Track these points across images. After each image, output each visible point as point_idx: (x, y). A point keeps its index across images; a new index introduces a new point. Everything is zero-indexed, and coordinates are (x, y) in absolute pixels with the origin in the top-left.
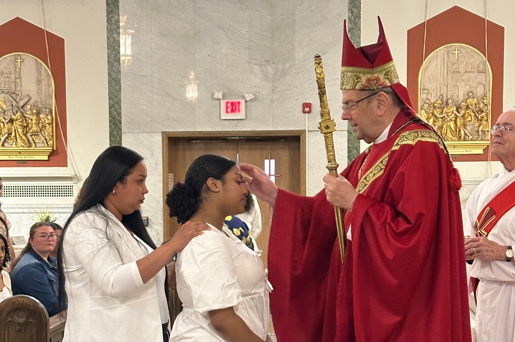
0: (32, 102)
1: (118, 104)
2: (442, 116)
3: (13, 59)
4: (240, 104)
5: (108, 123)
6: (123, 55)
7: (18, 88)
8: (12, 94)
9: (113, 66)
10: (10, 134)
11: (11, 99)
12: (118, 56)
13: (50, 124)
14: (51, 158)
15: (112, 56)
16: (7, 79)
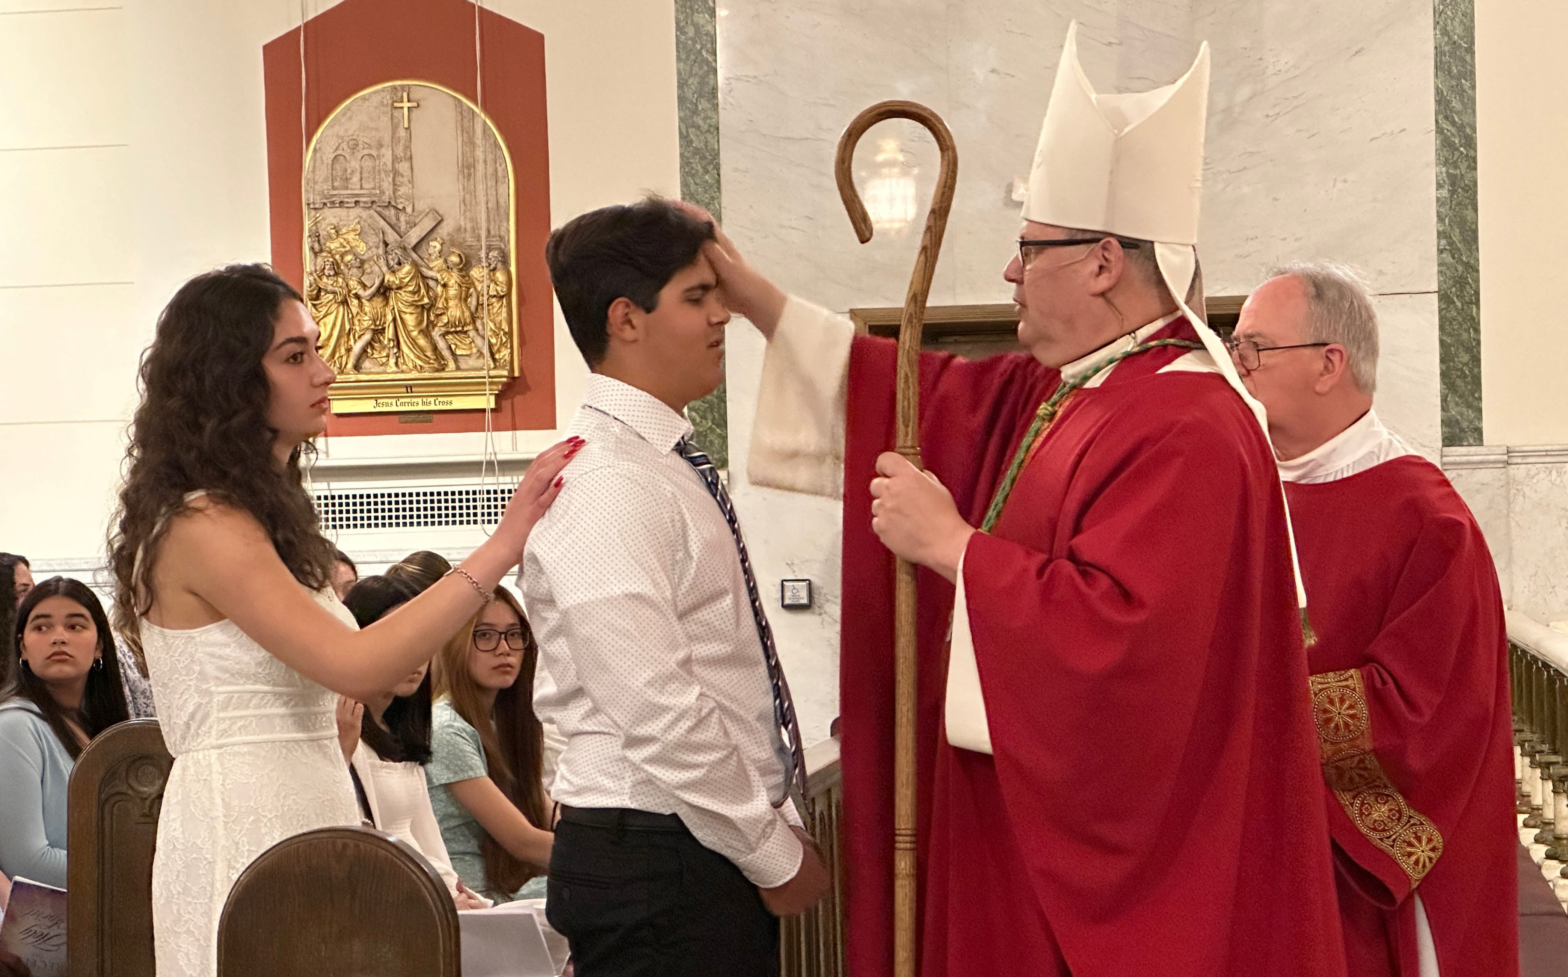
0: (445, 230)
3: (388, 100)
7: (402, 190)
8: (384, 207)
9: (695, 112)
10: (378, 332)
11: (382, 223)
12: (712, 82)
13: (501, 298)
14: (506, 404)
15: (693, 82)
16: (368, 163)
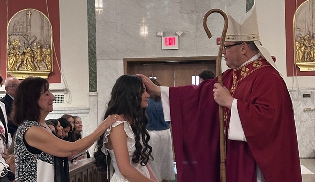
0: (37, 40)
1: (94, 41)
2: (310, 45)
3: (25, 13)
4: (175, 39)
5: (88, 54)
6: (97, 8)
7: (28, 32)
8: (25, 35)
9: (91, 16)
10: (23, 62)
11: (24, 39)
12: (94, 9)
13: (49, 55)
14: (50, 77)
15: (90, 10)
16: (21, 26)
